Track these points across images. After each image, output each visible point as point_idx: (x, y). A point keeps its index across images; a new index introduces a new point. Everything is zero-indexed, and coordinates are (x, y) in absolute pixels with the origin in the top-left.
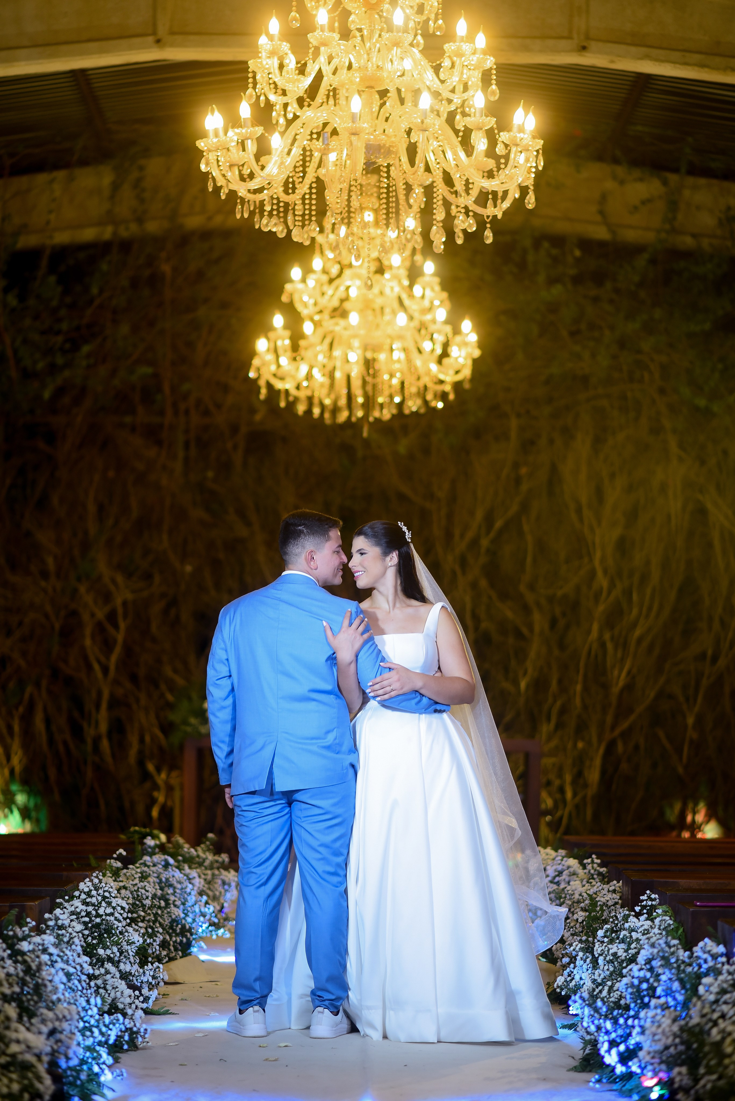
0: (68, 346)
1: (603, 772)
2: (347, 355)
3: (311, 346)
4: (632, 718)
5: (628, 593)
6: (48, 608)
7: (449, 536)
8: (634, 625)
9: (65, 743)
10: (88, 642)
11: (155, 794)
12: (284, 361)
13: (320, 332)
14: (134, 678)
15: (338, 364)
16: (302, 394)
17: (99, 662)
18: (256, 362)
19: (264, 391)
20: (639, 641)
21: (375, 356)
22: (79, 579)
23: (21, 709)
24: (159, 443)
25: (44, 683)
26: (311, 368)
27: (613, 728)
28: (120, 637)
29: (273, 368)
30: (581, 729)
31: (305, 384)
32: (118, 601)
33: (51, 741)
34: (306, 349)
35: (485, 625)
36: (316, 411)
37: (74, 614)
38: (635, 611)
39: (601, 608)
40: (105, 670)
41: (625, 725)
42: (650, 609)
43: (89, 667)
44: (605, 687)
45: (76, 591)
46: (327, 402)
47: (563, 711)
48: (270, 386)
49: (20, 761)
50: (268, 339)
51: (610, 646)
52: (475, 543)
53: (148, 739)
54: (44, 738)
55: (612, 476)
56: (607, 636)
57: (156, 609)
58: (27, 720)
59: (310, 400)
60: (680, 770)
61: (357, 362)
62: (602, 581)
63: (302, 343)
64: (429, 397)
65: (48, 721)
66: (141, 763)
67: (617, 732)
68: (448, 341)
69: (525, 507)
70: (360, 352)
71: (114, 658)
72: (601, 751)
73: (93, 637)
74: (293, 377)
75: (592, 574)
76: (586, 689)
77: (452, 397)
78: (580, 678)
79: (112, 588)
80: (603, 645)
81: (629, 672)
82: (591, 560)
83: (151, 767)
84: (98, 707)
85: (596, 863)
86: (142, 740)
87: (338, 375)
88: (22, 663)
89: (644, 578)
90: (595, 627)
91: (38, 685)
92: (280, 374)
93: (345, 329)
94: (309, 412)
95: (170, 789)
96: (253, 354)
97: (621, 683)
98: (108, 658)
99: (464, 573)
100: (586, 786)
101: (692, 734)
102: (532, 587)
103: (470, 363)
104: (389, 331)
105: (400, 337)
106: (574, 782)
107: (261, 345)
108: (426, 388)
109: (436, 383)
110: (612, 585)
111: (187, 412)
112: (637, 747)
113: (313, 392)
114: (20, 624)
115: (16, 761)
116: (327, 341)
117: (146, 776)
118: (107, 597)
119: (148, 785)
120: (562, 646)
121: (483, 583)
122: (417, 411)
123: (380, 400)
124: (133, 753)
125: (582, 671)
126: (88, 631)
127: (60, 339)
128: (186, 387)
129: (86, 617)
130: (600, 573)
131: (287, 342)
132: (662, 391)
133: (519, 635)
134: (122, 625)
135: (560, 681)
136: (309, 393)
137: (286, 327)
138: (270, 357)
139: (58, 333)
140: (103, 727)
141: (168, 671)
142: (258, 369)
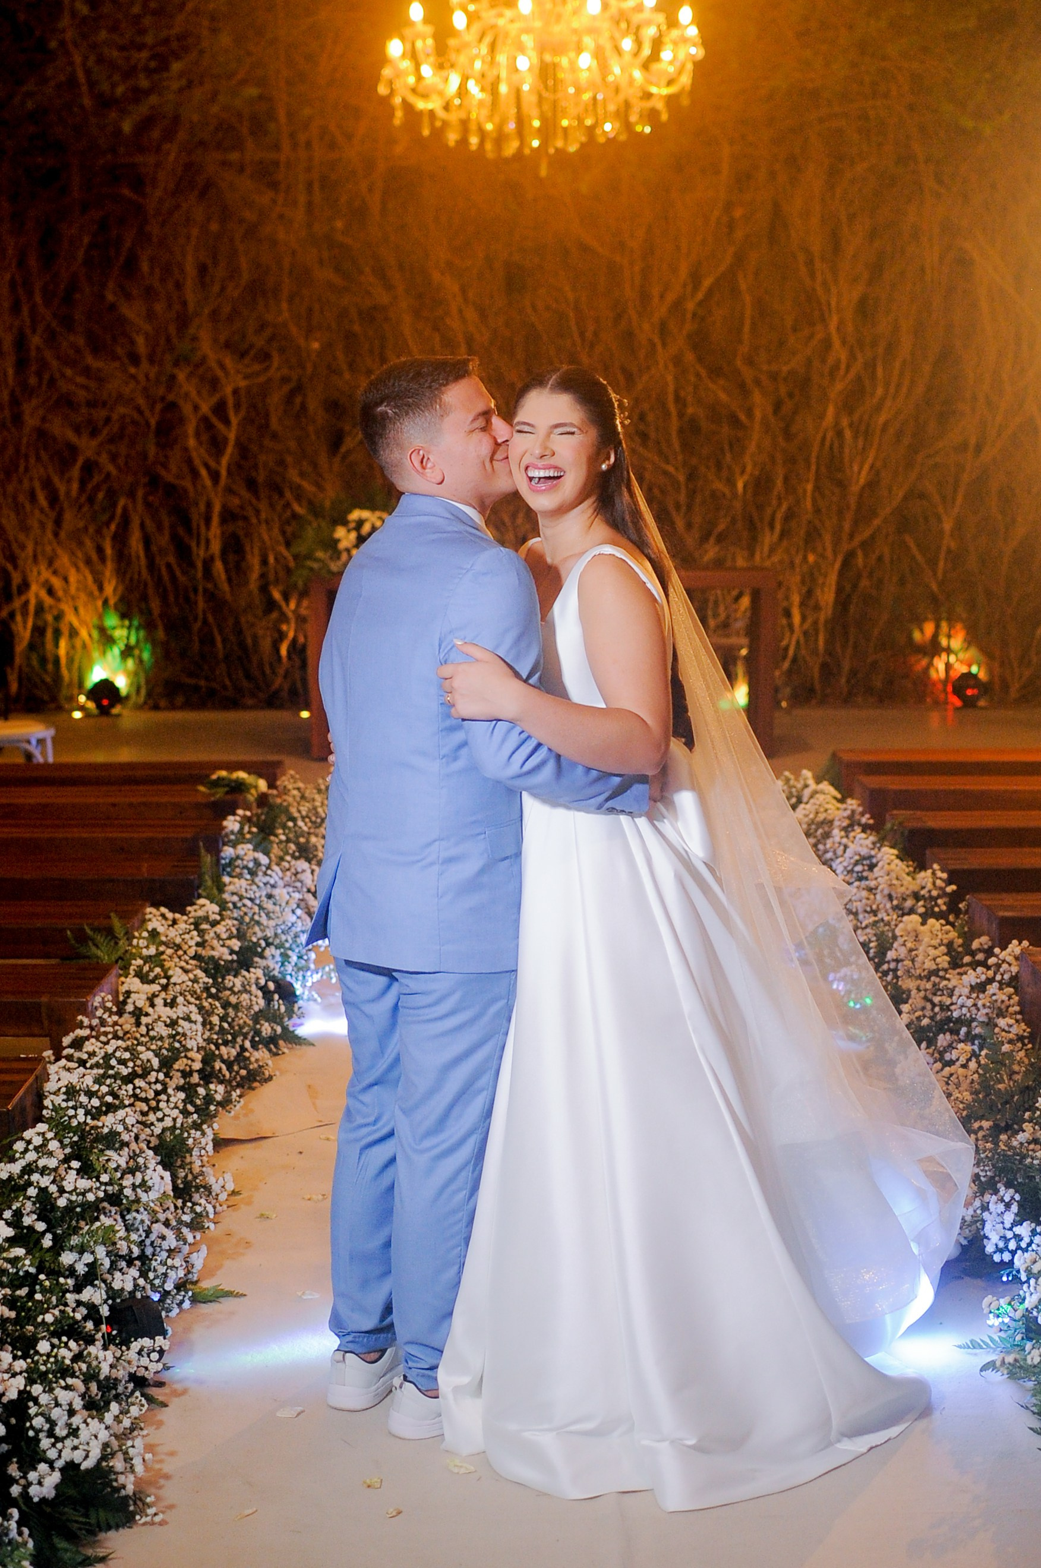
0: (153, 64)
1: (839, 590)
2: (515, 59)
3: (466, 45)
4: (877, 522)
5: (870, 366)
6: (141, 401)
7: (645, 297)
8: (878, 408)
9: (169, 566)
10: (192, 442)
11: (284, 627)
12: (426, 70)
13: (476, 27)
14: (252, 485)
15: (504, 74)
16: (454, 117)
17: (207, 466)
18: (387, 72)
19: (399, 114)
20: (886, 425)
21: (557, 59)
22: (176, 364)
23: (113, 527)
24: (274, 185)
25: (140, 493)
26: (465, 79)
27: (851, 536)
28: (232, 436)
29: (411, 80)
30: (812, 536)
31: (457, 102)
32: (228, 390)
33: (151, 565)
34: (458, 51)
35: (690, 410)
36: (474, 141)
37: (172, 407)
38: (880, 391)
39: (839, 386)
40: (215, 476)
41: (866, 534)
42: (899, 386)
43: (195, 474)
44: (842, 485)
45: (173, 378)
46: (489, 127)
47: (789, 517)
48: (407, 106)
49: (115, 590)
50: (403, 39)
51: (848, 434)
52: (677, 306)
53: (271, 560)
54: (143, 561)
55: (852, 217)
56: (845, 422)
57: (275, 399)
58: (121, 539)
59: (465, 124)
60: (934, 587)
61: (530, 69)
62: (839, 352)
63: (452, 42)
64: (633, 118)
65: (147, 541)
66: (264, 589)
67: (857, 540)
68: (661, 36)
69: (740, 259)
70: (533, 54)
71: (225, 461)
72: (837, 566)
73: (198, 435)
74: (441, 93)
75: (827, 344)
76: (817, 488)
77: (664, 117)
78: (812, 475)
79: (220, 373)
80: (840, 434)
81: (872, 467)
82: (826, 326)
83: (277, 595)
84: (208, 520)
85: (940, 879)
86: (264, 562)
87: (503, 89)
88: (111, 468)
89: (891, 348)
90: (831, 410)
91: (131, 495)
92: (420, 89)
93: (512, 21)
94: (464, 141)
95: (301, 620)
96: (383, 60)
97: (862, 481)
98: (218, 463)
99: (664, 345)
100: (817, 608)
101: (949, 542)
102: (750, 362)
103: (690, 66)
104: (575, 24)
105: (592, 31)
106: (802, 604)
107: (395, 48)
108: (627, 105)
109: (642, 98)
110: (852, 357)
111: (308, 144)
112: (880, 559)
113: (469, 113)
114: (108, 420)
115: (109, 589)
116: (488, 39)
117: (271, 605)
118: (214, 384)
119: (275, 615)
120: (788, 435)
121: (690, 357)
122: (614, 137)
123: (565, 123)
124: (254, 575)
125: (813, 468)
126: (191, 428)
127: (145, 54)
128: (307, 112)
129: (187, 409)
130: (836, 342)
131: (430, 42)
132: (911, 108)
133: (734, 421)
134: (234, 420)
135: (786, 479)
136: (462, 115)
137: (426, 20)
138: (406, 64)
139: (141, 47)
140: (216, 547)
141: (293, 475)
142: (390, 83)
